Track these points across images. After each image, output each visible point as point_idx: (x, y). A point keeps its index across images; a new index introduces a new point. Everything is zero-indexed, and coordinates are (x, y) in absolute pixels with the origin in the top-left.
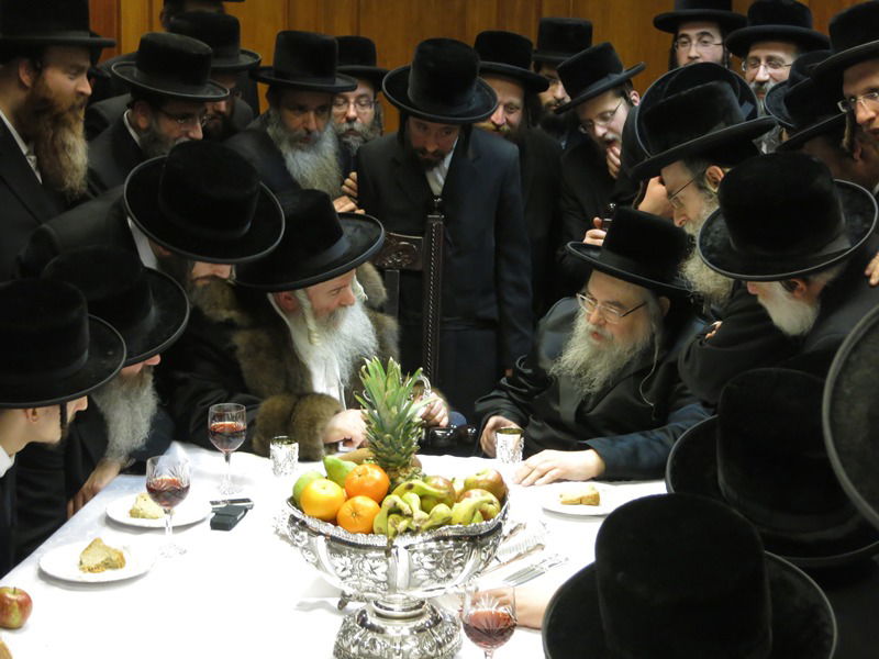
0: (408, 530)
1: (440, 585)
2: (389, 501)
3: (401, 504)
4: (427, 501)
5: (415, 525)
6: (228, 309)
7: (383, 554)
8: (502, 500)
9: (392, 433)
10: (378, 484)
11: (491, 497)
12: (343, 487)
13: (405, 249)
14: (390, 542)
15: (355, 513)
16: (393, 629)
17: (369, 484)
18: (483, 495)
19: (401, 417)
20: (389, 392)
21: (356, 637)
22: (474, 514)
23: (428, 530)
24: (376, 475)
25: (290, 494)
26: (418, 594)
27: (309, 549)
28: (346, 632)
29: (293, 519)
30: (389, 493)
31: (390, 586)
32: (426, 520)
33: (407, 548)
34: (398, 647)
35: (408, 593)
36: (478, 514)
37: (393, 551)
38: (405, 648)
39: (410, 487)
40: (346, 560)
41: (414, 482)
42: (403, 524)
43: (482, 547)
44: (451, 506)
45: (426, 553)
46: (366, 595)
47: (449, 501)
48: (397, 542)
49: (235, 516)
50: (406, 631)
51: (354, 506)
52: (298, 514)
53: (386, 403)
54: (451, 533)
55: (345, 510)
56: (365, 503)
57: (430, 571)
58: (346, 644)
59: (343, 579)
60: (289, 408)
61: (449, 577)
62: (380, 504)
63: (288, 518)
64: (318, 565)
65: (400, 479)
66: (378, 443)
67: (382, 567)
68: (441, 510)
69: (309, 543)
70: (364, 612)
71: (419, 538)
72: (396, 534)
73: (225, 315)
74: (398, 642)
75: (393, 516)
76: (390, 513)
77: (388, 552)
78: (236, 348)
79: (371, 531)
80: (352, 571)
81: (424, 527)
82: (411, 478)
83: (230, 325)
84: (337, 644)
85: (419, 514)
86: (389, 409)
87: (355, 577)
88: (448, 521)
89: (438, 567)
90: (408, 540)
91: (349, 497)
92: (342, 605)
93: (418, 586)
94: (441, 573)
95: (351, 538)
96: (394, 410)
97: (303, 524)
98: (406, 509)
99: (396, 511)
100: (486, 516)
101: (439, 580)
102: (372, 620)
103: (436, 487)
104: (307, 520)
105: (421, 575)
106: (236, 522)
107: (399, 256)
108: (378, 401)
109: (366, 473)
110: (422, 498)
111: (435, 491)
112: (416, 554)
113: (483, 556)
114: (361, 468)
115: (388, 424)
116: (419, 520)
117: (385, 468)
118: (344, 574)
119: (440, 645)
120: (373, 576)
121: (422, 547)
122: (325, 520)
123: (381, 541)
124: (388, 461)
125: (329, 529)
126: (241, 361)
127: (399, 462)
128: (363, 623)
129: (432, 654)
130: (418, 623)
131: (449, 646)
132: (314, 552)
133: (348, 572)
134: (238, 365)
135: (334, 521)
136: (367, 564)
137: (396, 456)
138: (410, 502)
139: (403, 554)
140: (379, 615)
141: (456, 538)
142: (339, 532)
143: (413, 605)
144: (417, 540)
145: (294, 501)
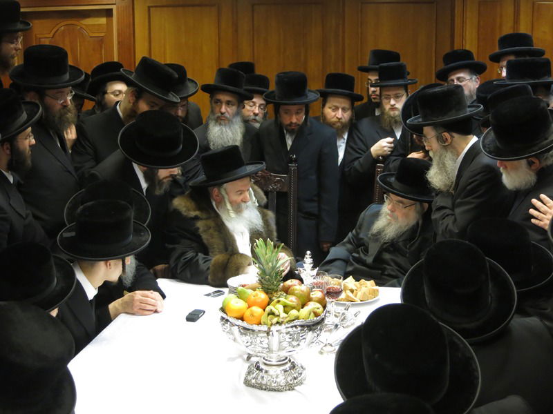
0: (278, 323)
1: (293, 349)
2: (268, 309)
3: (274, 310)
4: (287, 308)
5: (280, 320)
6: (195, 211)
7: (266, 335)
8: (324, 307)
9: (270, 276)
10: (263, 301)
11: (319, 305)
12: (246, 302)
13: (278, 181)
14: (269, 328)
15: (252, 315)
16: (272, 371)
17: (259, 300)
18: (314, 305)
19: (273, 268)
20: (267, 256)
21: (255, 374)
22: (310, 314)
23: (287, 322)
24: (262, 296)
25: (221, 306)
26: (283, 354)
27: (230, 333)
28: (249, 373)
29: (223, 318)
30: (268, 305)
31: (270, 350)
32: (286, 318)
33: (277, 331)
34: (275, 379)
35: (279, 353)
36: (312, 314)
37: (271, 333)
38: (278, 380)
39: (279, 302)
40: (248, 338)
41: (280, 299)
42: (275, 320)
43: (315, 330)
44: (299, 311)
45: (287, 333)
46: (259, 354)
47: (298, 308)
48: (273, 328)
49: (198, 315)
50: (279, 372)
51: (251, 311)
52: (225, 316)
53: (266, 261)
54: (299, 324)
55: (247, 313)
56: (257, 310)
57: (289, 342)
58: (249, 378)
59: (247, 347)
60: (226, 261)
61: (299, 345)
62: (264, 310)
63: (220, 318)
64: (235, 340)
65: (274, 298)
66: (262, 280)
67: (266, 341)
68: (294, 313)
69: (230, 329)
70: (258, 362)
71: (283, 326)
72: (272, 325)
73: (193, 214)
74: (274, 377)
75: (270, 316)
76: (269, 315)
77: (268, 334)
78: (198, 229)
79: (260, 324)
80: (251, 343)
81: (285, 321)
82: (279, 297)
83: (196, 218)
84: (245, 379)
85: (283, 315)
86: (268, 264)
87: (253, 346)
88: (297, 318)
89: (293, 341)
90: (278, 327)
91: (249, 307)
92: (249, 358)
93: (284, 349)
94: (295, 343)
95: (250, 327)
96: (270, 264)
97: (227, 320)
98: (277, 313)
99: (272, 313)
100: (316, 315)
101: (294, 347)
102: (262, 366)
103: (291, 301)
104: (228, 318)
105: (285, 344)
106: (199, 318)
107: (275, 185)
108: (262, 260)
109: (257, 295)
110: (284, 307)
111: (291, 303)
112: (282, 334)
113: (316, 335)
114: (255, 292)
115: (268, 271)
116: (283, 318)
117: (267, 293)
118: (247, 345)
119: (295, 378)
120: (261, 345)
121: (284, 331)
122: (238, 318)
123: (265, 328)
124: (268, 289)
125: (239, 322)
126: (202, 235)
127: (273, 290)
128: (258, 368)
129: (292, 382)
130: (284, 367)
131: (299, 378)
132: (232, 334)
133: (249, 344)
134: (201, 236)
135: (242, 319)
136: (258, 339)
137: (272, 287)
138: (279, 309)
139: (276, 334)
140: (265, 364)
141: (302, 326)
142: (244, 324)
143: (282, 359)
144: (282, 328)
145: (223, 310)
